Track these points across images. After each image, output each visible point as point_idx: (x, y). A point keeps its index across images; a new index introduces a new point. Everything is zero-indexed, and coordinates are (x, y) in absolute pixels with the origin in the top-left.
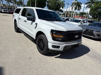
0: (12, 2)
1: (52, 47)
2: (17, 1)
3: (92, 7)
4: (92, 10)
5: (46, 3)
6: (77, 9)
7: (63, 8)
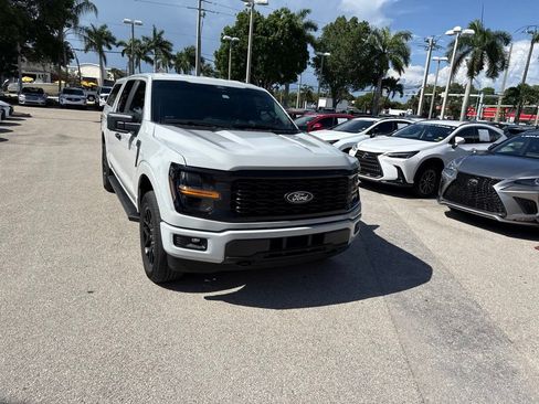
0: (152, 57)
1: (175, 243)
2: (174, 53)
5: (310, 48)
7: (399, 68)
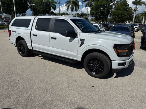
1: (119, 66)
3: (93, 6)
4: (93, 10)
6: (74, 10)
